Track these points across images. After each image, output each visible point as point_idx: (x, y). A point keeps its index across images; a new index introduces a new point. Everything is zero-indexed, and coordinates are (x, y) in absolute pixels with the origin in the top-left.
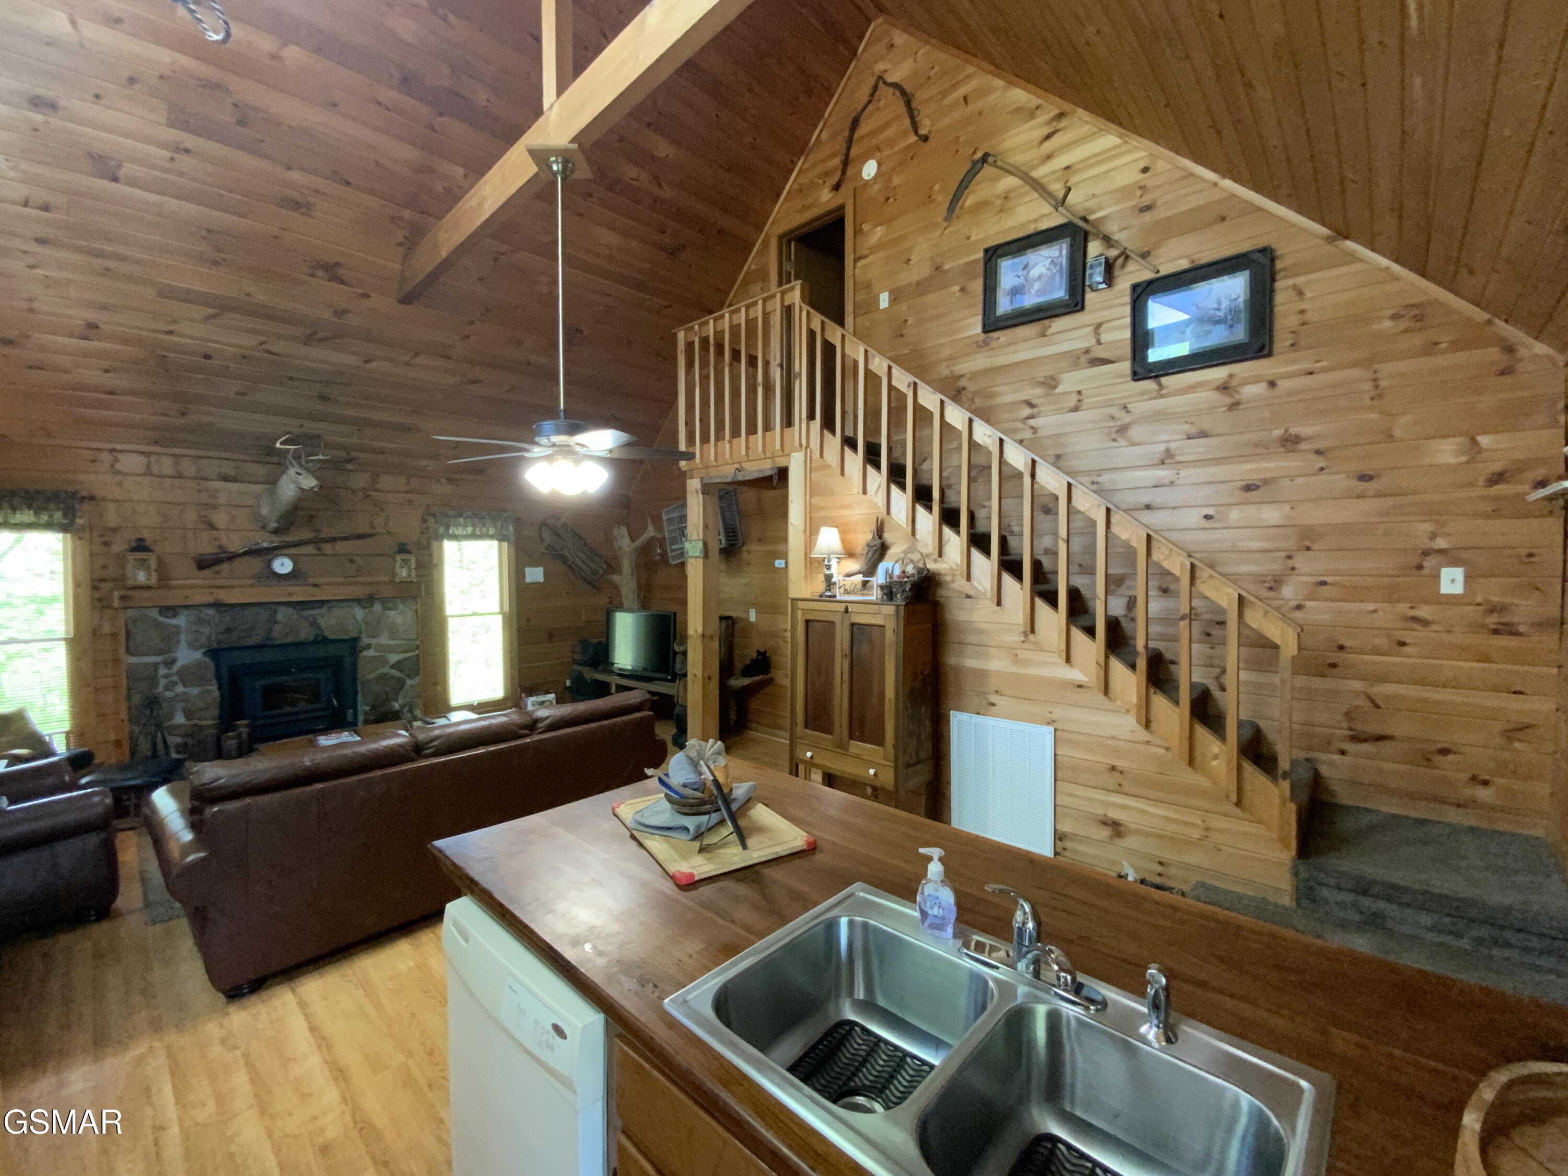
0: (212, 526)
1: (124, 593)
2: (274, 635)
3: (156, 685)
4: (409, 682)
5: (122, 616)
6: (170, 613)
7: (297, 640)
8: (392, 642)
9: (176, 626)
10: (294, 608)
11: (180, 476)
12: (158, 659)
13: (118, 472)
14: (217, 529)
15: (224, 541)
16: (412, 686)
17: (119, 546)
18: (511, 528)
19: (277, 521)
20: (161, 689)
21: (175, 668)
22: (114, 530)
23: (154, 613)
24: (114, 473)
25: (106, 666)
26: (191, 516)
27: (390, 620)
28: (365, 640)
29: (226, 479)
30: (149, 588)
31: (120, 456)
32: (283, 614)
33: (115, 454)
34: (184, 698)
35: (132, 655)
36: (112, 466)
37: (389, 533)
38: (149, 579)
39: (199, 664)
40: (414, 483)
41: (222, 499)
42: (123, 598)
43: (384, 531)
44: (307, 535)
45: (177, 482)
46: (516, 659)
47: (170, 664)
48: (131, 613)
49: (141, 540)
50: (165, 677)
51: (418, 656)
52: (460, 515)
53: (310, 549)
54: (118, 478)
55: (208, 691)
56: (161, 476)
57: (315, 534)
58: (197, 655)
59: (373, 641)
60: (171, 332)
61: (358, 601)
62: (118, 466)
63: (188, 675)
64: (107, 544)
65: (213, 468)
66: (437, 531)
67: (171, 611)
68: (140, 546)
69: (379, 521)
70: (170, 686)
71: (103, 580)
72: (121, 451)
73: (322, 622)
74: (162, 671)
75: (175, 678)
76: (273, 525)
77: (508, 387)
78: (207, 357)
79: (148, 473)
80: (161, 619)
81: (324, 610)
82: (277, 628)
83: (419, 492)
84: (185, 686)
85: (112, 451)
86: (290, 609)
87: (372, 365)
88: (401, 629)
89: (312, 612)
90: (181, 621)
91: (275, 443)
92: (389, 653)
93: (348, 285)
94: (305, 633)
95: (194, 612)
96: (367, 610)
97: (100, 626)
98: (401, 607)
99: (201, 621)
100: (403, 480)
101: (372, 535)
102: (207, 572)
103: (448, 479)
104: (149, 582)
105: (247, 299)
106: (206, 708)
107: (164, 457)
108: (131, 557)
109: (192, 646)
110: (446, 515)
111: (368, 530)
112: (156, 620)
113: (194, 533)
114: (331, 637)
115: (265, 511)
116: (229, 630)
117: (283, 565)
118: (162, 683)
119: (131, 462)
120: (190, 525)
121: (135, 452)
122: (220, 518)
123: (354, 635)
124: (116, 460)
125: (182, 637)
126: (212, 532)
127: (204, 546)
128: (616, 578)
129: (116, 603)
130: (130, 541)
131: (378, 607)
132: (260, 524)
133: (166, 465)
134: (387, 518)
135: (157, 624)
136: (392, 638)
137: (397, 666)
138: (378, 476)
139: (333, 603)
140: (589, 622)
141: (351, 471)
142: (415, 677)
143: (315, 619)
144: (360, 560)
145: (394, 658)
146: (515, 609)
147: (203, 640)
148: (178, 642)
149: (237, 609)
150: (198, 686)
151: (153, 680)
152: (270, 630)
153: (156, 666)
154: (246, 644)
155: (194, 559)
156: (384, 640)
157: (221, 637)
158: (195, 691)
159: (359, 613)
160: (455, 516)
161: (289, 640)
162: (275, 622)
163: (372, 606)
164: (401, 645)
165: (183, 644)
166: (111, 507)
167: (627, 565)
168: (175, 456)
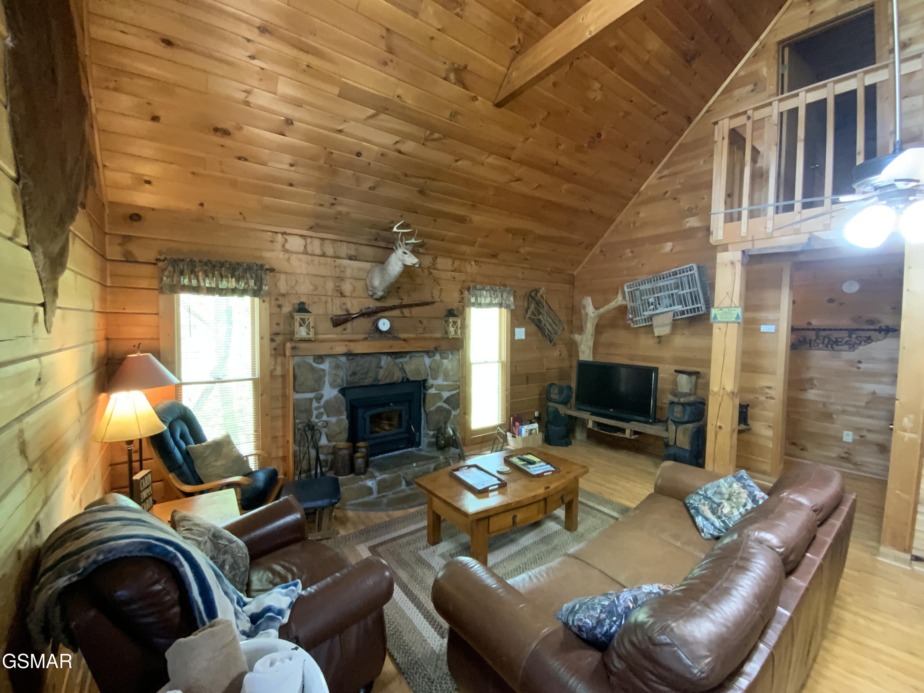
0: (342, 295)
1: (294, 344)
2: (380, 377)
3: (311, 415)
4: (454, 413)
5: (291, 363)
6: (320, 361)
7: (392, 381)
8: (445, 383)
9: (323, 370)
10: (391, 357)
11: (324, 255)
12: (312, 395)
13: (287, 251)
14: (345, 296)
15: (349, 306)
16: (455, 416)
17: (286, 309)
18: (512, 299)
19: (383, 291)
20: (314, 418)
21: (323, 402)
22: (283, 295)
23: (310, 360)
24: (284, 251)
25: (278, 400)
26: (330, 285)
27: (444, 367)
28: (430, 381)
29: (350, 258)
30: (309, 341)
31: (289, 238)
32: (385, 361)
33: (285, 236)
34: (327, 424)
35: (297, 392)
36: (283, 246)
37: (442, 301)
38: (308, 334)
39: (335, 399)
40: (457, 263)
41: (349, 272)
42: (294, 348)
43: (439, 300)
44: (397, 302)
45: (322, 259)
46: (509, 396)
47: (319, 398)
48: (297, 359)
49: (302, 303)
50: (317, 408)
51: (458, 393)
52: (483, 289)
53: (397, 313)
54: (287, 256)
55: (341, 420)
56: (313, 255)
57: (400, 301)
58: (335, 392)
59: (435, 382)
60: (340, 131)
61: (427, 352)
62: (287, 246)
63: (329, 409)
64: (280, 306)
65: (344, 250)
66: (469, 300)
67: (320, 358)
68: (302, 308)
69: (436, 293)
70: (319, 416)
71: (277, 334)
72: (289, 234)
73: (407, 368)
74: (315, 404)
75: (322, 410)
76: (380, 293)
77: (537, 185)
78: (359, 154)
79: (305, 252)
80: (315, 365)
81: (406, 359)
82: (381, 372)
83: (460, 271)
84: (328, 417)
85: (284, 234)
86: (389, 358)
87: (459, 163)
88: (451, 373)
89: (400, 360)
90: (325, 366)
91: (393, 228)
92: (443, 391)
93: (467, 89)
94: (397, 376)
95: (334, 359)
96: (432, 359)
97: (275, 369)
98: (451, 356)
99: (337, 367)
100: (450, 261)
101: (433, 303)
102: (340, 328)
103: (475, 261)
104: (308, 336)
105: (397, 100)
106: (341, 433)
107: (314, 239)
108: (298, 317)
109: (332, 385)
110: (475, 288)
111: (430, 299)
112: (311, 365)
113: (332, 299)
114: (412, 379)
115: (376, 282)
116: (354, 374)
117: (384, 325)
118: (315, 413)
119: (295, 243)
120: (330, 293)
121: (296, 235)
122: (347, 287)
123: (423, 378)
124: (286, 241)
125: (327, 379)
126: (342, 299)
127: (337, 310)
128: (577, 337)
129: (288, 353)
130: (294, 305)
131: (437, 357)
132: (370, 293)
133: (315, 247)
134: (441, 290)
135: (313, 369)
136: (445, 380)
137: (447, 401)
138: (436, 258)
139: (413, 354)
140: (548, 369)
141: (422, 254)
142: (456, 409)
143: (402, 366)
144: (425, 322)
145: (446, 394)
146: (509, 359)
147: (339, 381)
148: (324, 383)
149: (359, 357)
150: (336, 416)
151: (309, 412)
152: (377, 373)
153: (311, 400)
154: (363, 384)
155: (332, 319)
156: (440, 381)
157: (349, 379)
158: (333, 420)
159: (427, 360)
160: (480, 290)
161: (388, 381)
162: (381, 367)
163: (434, 356)
164: (451, 385)
165: (327, 384)
166: (283, 277)
167: (590, 327)
168: (322, 239)
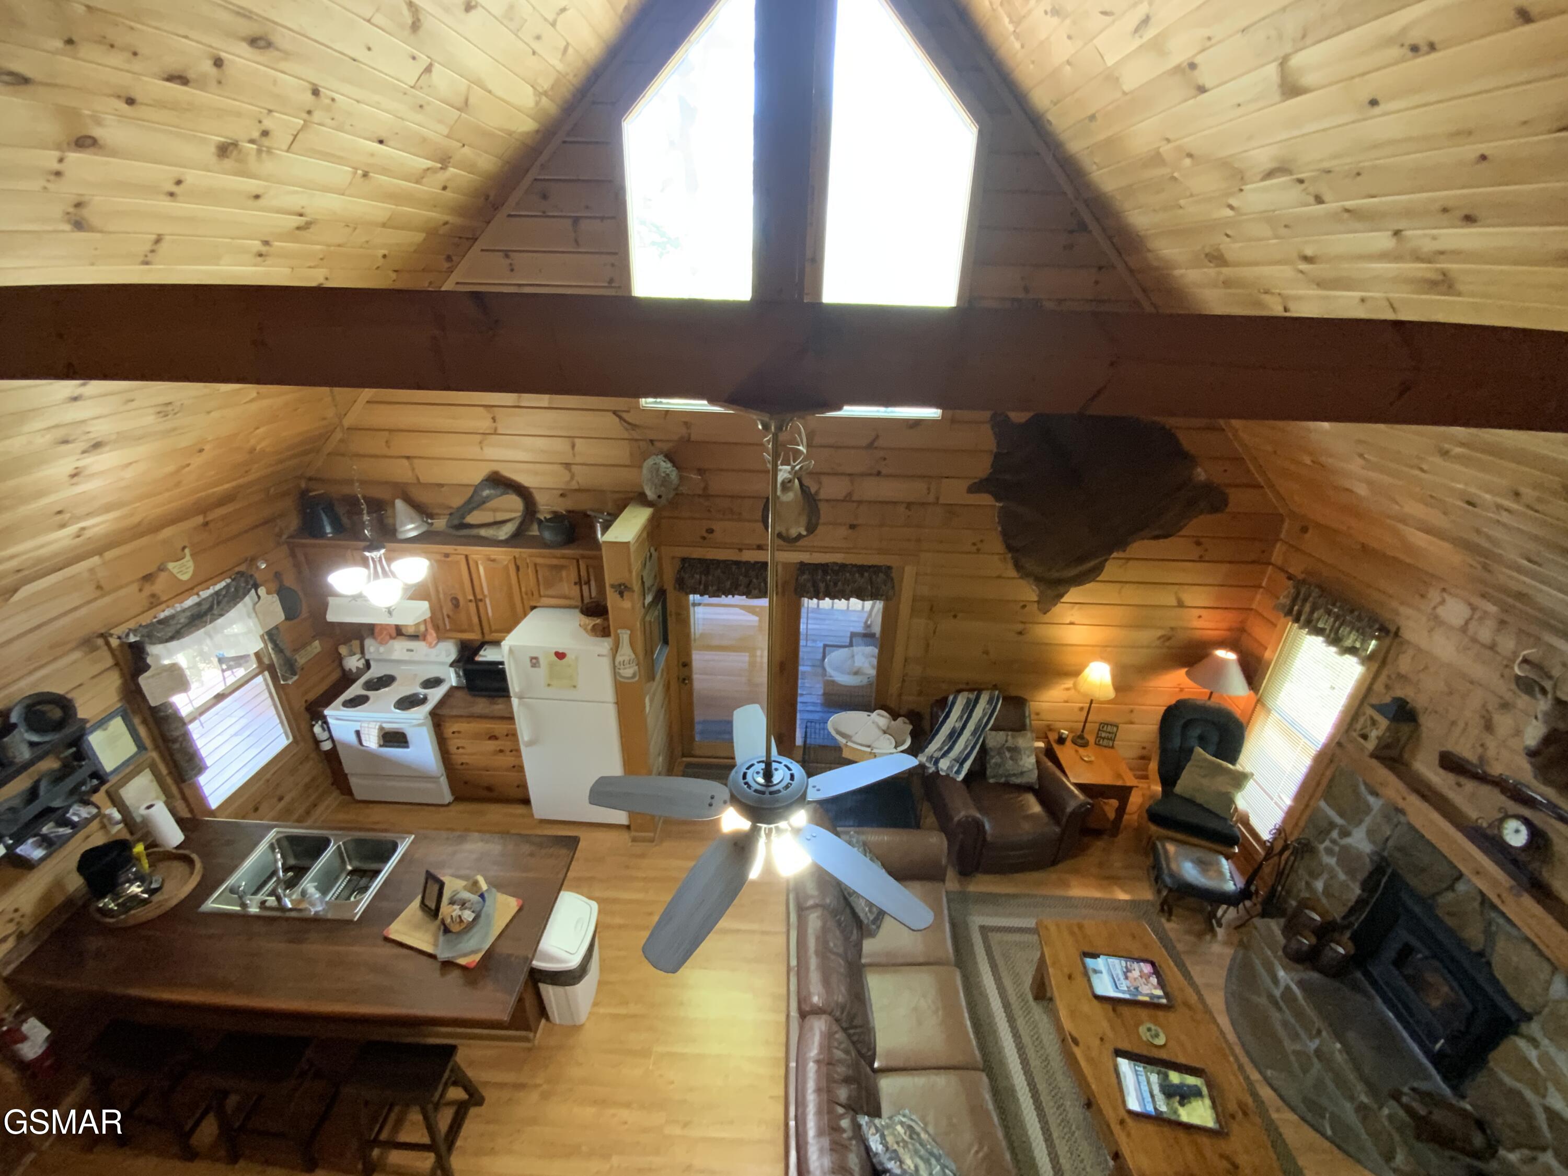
0: (1488, 729)
2: (1440, 901)
3: (1321, 841)
6: (1372, 790)
9: (1369, 806)
11: (1492, 648)
12: (1339, 820)
13: (1436, 617)
14: (1492, 736)
15: (1490, 756)
20: (1322, 847)
21: (1344, 842)
22: (1400, 676)
23: (1360, 780)
24: (1431, 616)
26: (1476, 703)
31: (1450, 600)
32: (1465, 888)
33: (1447, 596)
34: (1332, 873)
35: (1326, 801)
36: (1435, 608)
39: (1359, 856)
45: (1485, 653)
47: (1345, 833)
50: (1334, 842)
54: (1431, 622)
55: (1352, 889)
56: (1473, 640)
58: (1367, 848)
62: (1440, 611)
63: (1347, 857)
70: (1329, 852)
73: (1501, 944)
74: (1334, 834)
75: (1337, 849)
79: (1463, 628)
80: (1362, 789)
81: (1514, 933)
82: (1448, 896)
84: (1338, 863)
85: (1447, 591)
89: (1499, 919)
90: (1376, 804)
94: (1472, 934)
102: (1449, 776)
106: (1340, 900)
107: (1489, 619)
109: (1370, 833)
112: (1357, 786)
113: (1467, 724)
116: (1406, 853)
117: (1516, 833)
118: (1327, 844)
119: (1455, 611)
120: (1469, 714)
121: (1464, 599)
122: (1504, 722)
124: (1443, 602)
125: (1367, 821)
133: (1485, 628)
135: (1356, 790)
143: (1497, 931)
147: (1381, 840)
148: (1361, 821)
150: (1346, 874)
151: (1322, 834)
152: (1440, 892)
153: (1332, 825)
154: (1408, 881)
155: (1445, 752)
158: (1342, 876)
161: (1449, 922)
162: (1451, 889)
165: (1365, 826)
166: (1411, 651)
168: (1503, 622)
